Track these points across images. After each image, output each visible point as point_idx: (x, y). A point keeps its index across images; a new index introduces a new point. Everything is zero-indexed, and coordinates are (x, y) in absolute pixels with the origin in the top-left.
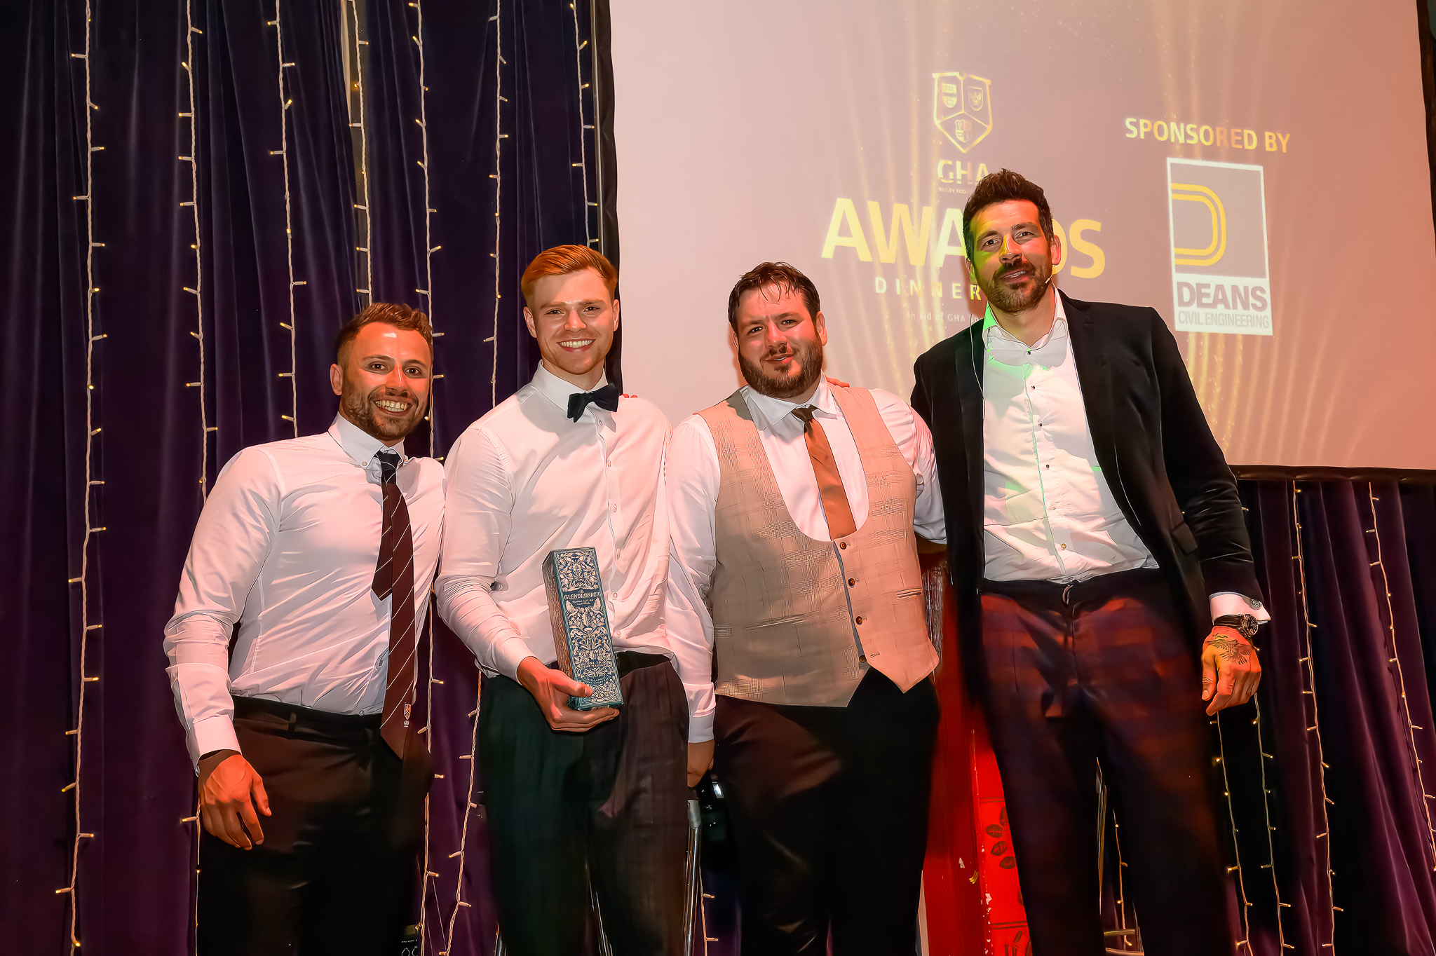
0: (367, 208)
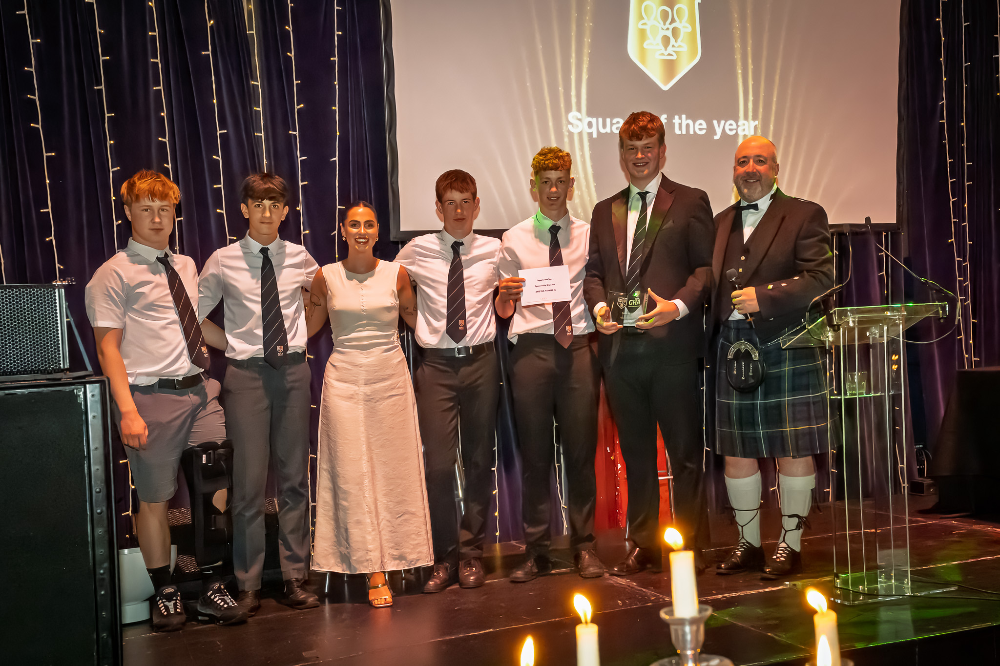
0: (259, 83)
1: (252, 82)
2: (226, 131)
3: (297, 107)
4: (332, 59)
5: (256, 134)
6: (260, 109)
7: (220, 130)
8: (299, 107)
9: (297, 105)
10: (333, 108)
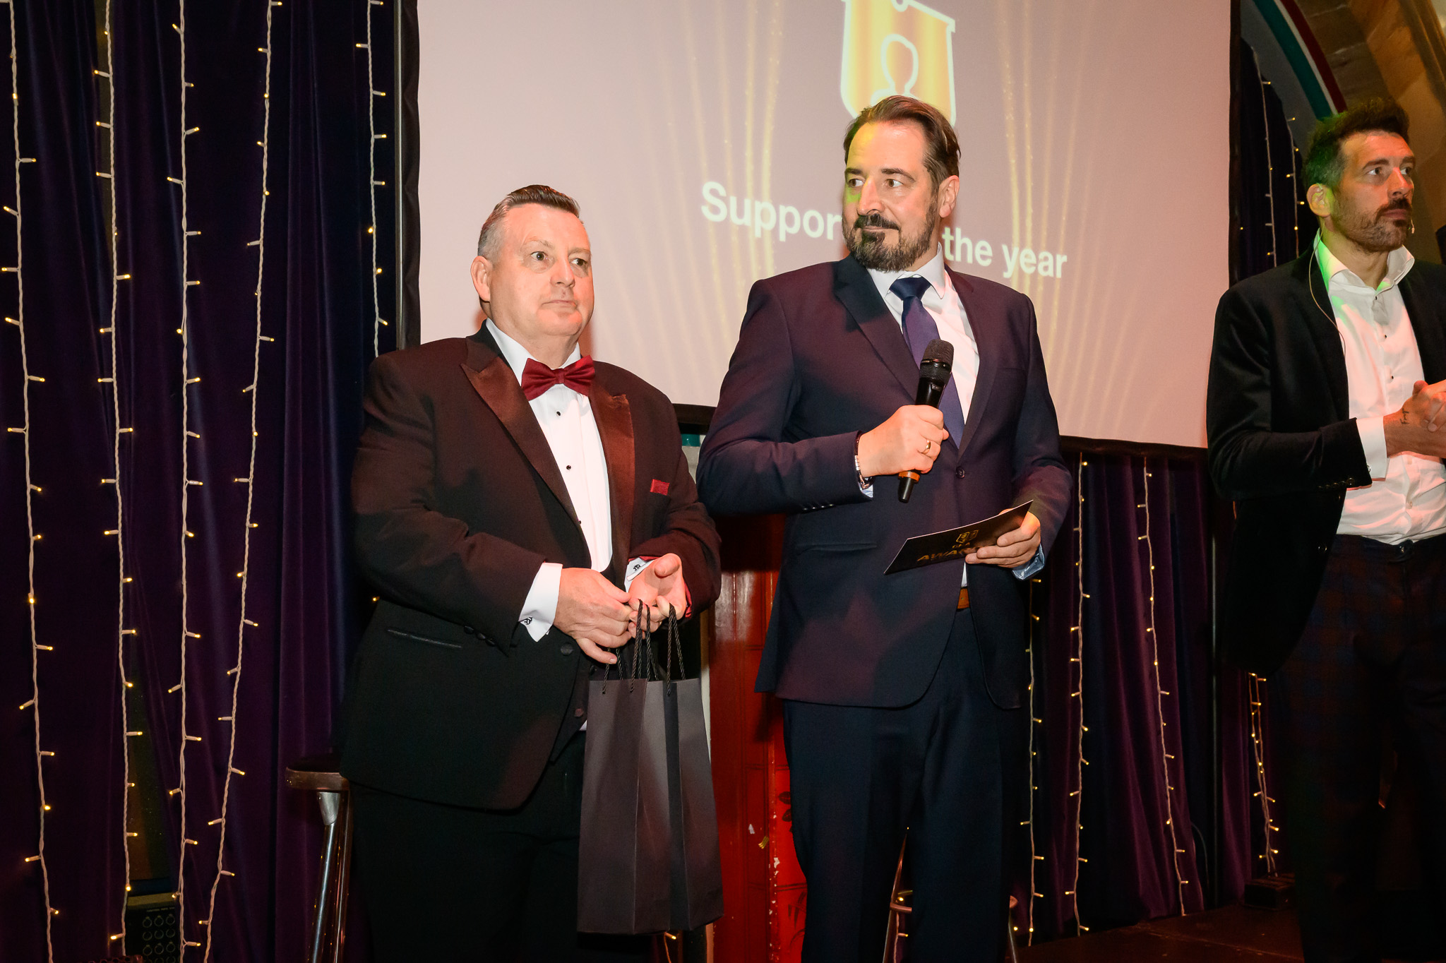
0: (110, 75)
1: (96, 72)
2: (34, 160)
3: (185, 133)
4: (260, 50)
5: (98, 174)
6: (110, 126)
7: (21, 157)
8: (190, 132)
9: (187, 129)
10: (259, 143)
